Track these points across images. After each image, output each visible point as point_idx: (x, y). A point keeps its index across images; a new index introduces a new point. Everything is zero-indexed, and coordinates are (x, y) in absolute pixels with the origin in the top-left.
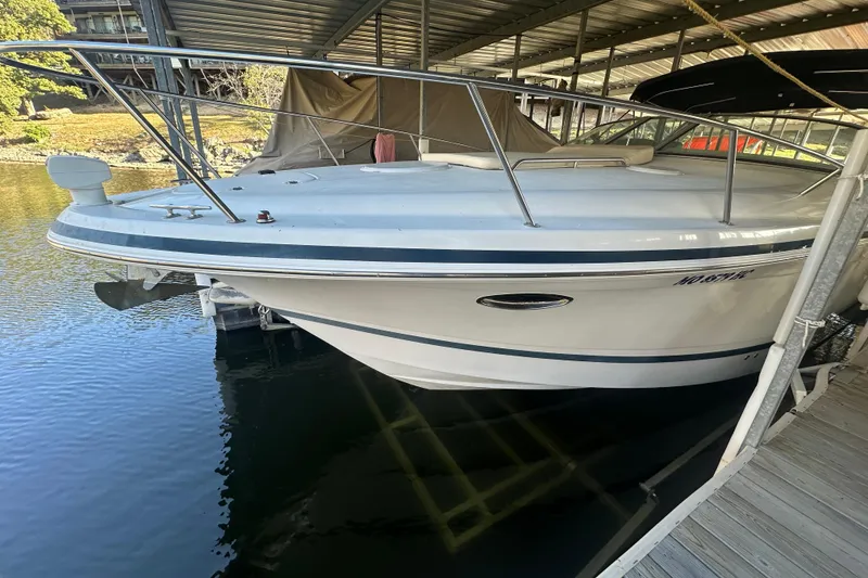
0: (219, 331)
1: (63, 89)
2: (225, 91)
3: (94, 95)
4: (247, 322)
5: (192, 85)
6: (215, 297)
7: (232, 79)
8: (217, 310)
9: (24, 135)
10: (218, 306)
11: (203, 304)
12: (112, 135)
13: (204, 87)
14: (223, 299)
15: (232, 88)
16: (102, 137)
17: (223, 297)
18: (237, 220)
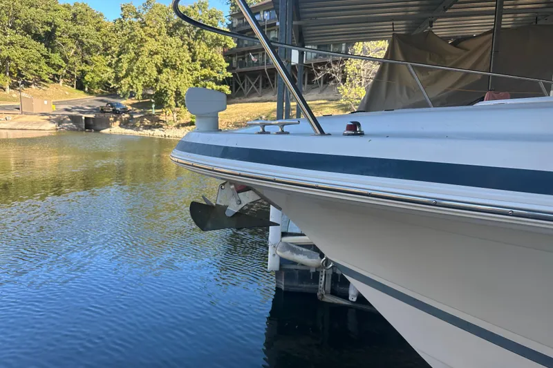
0: (278, 289)
1: (219, 87)
2: (328, 79)
3: (236, 91)
4: (305, 287)
5: (302, 76)
6: (283, 251)
7: (336, 68)
8: (281, 265)
9: (190, 120)
10: (283, 261)
11: (270, 255)
12: (239, 119)
13: (312, 76)
14: (288, 255)
15: (333, 75)
16: (233, 120)
17: (289, 252)
18: (322, 133)
